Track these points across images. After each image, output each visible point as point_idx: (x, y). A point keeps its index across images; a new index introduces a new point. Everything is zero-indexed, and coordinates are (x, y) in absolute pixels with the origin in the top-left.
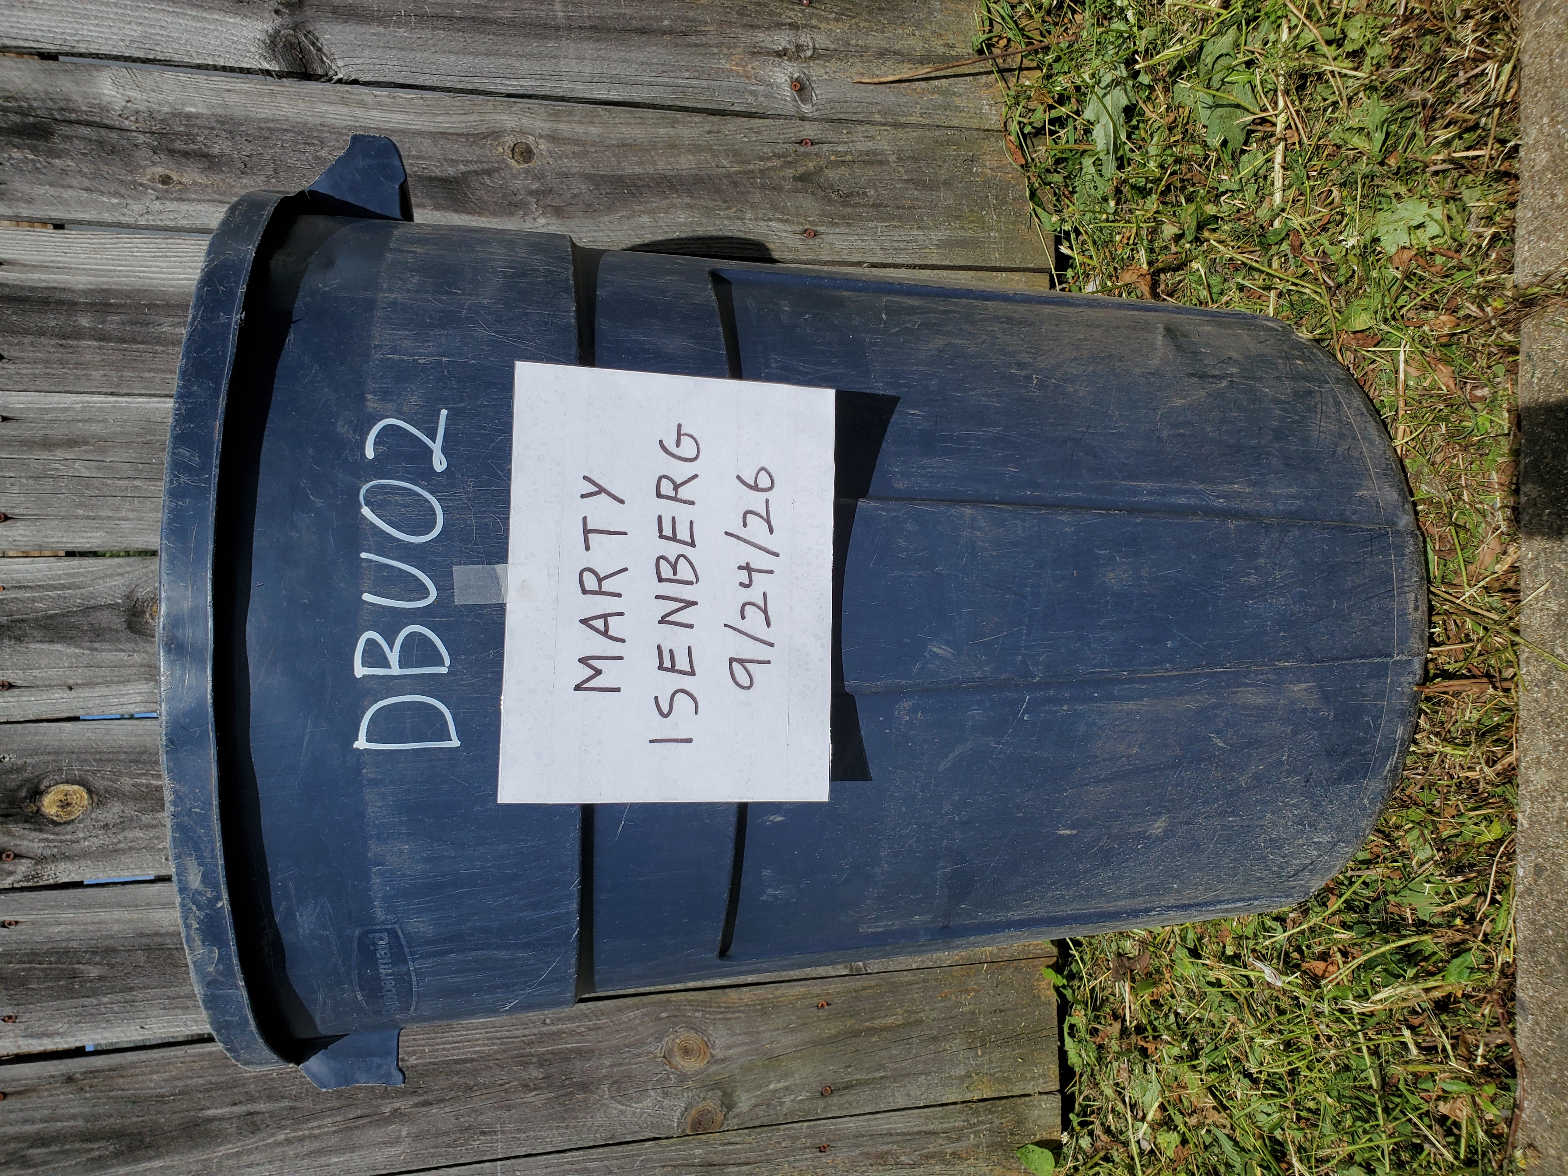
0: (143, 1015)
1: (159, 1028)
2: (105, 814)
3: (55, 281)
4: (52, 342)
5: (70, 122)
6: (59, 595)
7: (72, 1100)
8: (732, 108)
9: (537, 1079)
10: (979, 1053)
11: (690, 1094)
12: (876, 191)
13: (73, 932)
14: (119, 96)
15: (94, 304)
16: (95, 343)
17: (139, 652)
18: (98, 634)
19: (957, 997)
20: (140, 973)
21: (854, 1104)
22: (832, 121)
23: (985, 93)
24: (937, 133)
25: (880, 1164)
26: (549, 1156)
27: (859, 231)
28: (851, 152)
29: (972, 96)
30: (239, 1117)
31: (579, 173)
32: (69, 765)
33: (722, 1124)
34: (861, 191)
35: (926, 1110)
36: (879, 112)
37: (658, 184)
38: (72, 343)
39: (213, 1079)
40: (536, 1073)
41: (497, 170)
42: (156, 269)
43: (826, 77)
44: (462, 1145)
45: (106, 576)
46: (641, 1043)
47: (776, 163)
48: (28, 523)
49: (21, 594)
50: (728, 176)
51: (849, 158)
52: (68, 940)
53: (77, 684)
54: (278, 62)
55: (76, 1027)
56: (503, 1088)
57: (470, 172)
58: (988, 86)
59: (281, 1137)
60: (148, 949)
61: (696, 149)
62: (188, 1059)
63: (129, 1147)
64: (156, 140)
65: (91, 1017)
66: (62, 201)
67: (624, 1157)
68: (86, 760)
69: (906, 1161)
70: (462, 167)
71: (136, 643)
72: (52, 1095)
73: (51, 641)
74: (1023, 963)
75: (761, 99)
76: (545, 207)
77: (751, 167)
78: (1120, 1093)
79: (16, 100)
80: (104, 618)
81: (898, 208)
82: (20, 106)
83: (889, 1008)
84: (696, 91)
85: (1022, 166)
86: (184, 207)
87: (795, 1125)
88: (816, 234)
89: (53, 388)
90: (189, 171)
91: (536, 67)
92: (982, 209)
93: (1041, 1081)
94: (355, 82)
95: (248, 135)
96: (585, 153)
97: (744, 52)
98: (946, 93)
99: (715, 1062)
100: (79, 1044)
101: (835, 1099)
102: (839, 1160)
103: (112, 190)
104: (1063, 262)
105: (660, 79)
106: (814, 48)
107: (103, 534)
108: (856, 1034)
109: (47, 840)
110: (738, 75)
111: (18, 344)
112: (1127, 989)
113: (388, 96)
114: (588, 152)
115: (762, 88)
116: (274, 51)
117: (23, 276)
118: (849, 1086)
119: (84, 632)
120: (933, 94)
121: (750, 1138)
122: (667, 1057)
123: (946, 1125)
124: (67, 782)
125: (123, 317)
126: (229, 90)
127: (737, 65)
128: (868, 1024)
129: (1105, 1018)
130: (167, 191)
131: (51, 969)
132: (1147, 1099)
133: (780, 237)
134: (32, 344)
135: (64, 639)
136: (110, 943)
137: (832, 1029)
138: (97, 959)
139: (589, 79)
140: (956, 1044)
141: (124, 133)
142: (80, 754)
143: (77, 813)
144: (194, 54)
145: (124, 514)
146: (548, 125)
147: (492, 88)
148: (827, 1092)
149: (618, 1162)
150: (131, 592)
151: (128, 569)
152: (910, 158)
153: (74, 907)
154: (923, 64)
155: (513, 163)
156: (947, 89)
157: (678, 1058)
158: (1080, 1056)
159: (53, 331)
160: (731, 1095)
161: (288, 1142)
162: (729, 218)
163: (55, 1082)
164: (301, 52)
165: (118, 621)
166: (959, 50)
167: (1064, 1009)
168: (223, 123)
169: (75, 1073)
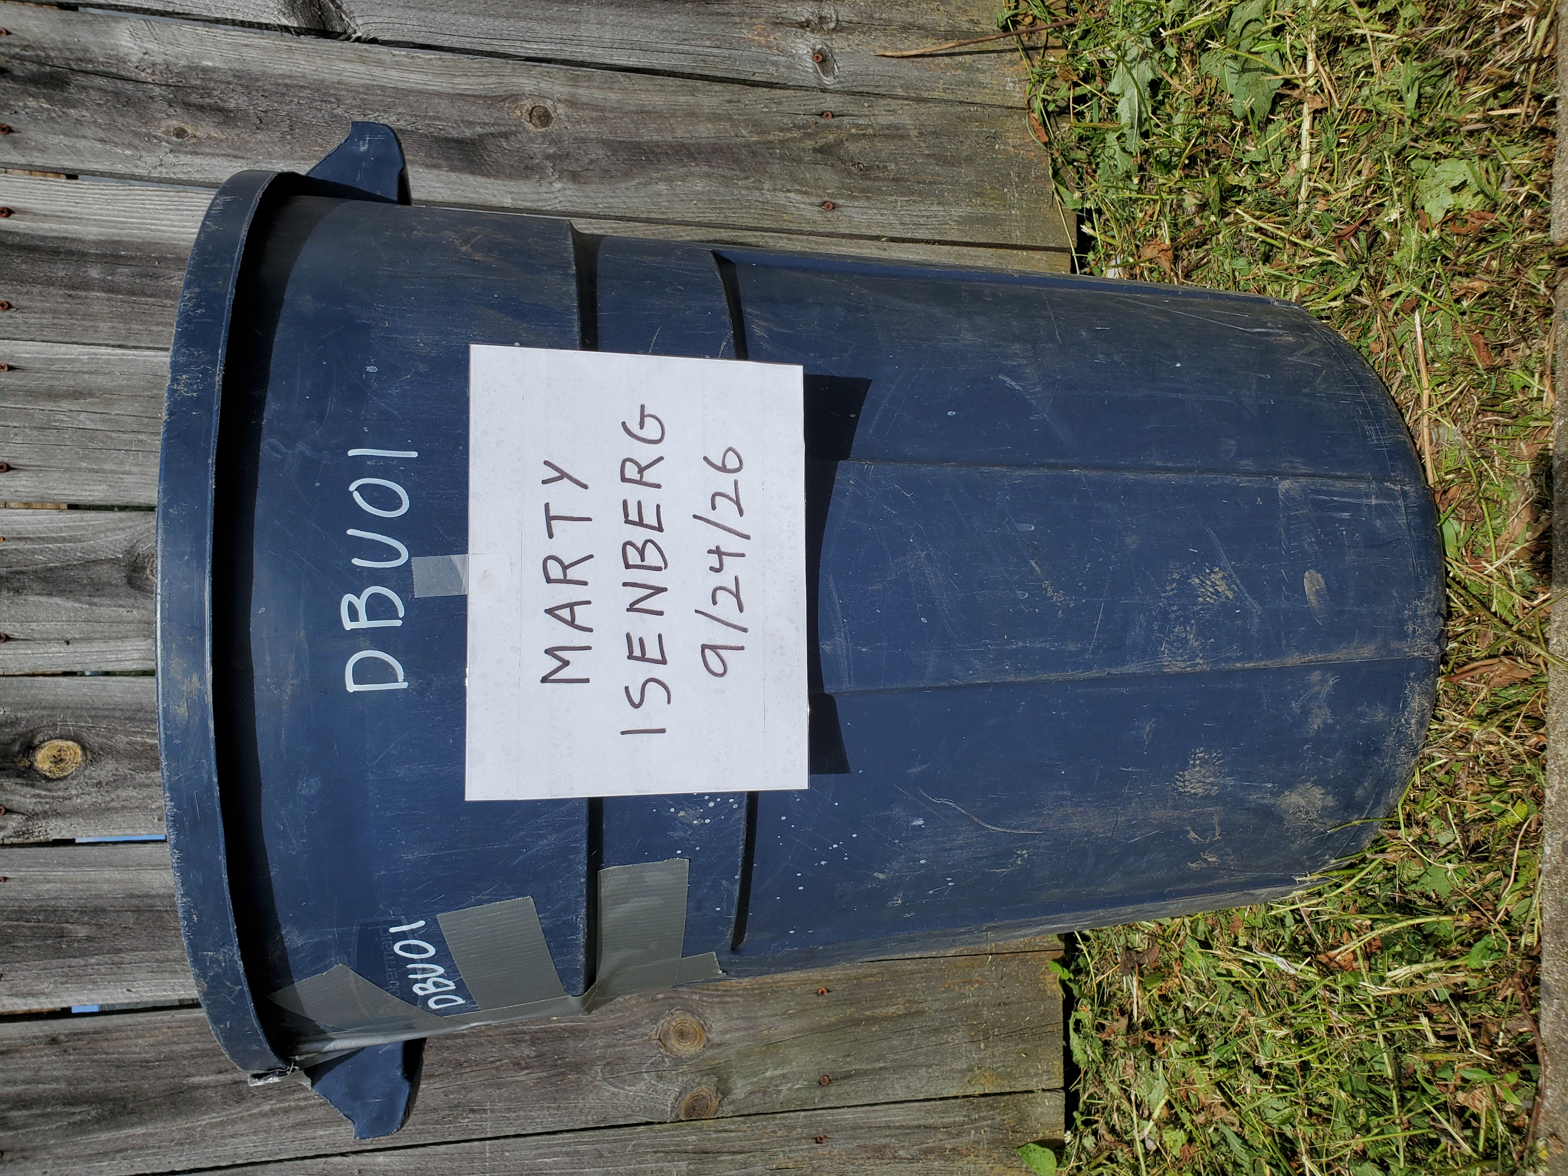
0: (130, 977)
1: (146, 992)
2: (99, 772)
3: (66, 231)
4: (61, 292)
5: (86, 73)
6: (59, 548)
7: (56, 1062)
8: (752, 78)
9: (528, 1057)
10: (982, 1046)
11: (685, 1079)
12: (897, 165)
13: (62, 890)
14: (136, 48)
15: (105, 255)
16: (104, 295)
17: (138, 608)
18: (97, 588)
19: (960, 988)
20: (128, 935)
21: (853, 1095)
22: (853, 93)
23: (1009, 70)
24: (960, 109)
25: (877, 1158)
26: (539, 1138)
27: (878, 205)
28: (871, 126)
29: (996, 73)
30: (224, 1085)
31: (596, 139)
32: (64, 720)
33: (717, 1111)
34: (881, 165)
35: (926, 1103)
36: (901, 86)
37: (677, 152)
38: (80, 293)
39: (200, 1046)
40: (527, 1051)
41: (514, 133)
42: (168, 223)
43: (848, 49)
44: (451, 1122)
45: (108, 530)
46: (636, 1024)
47: (796, 134)
48: (31, 474)
49: (21, 546)
50: (747, 146)
51: (870, 131)
52: (56, 898)
53: (75, 639)
54: (297, 19)
55: (62, 988)
56: (494, 1065)
57: (487, 134)
58: (1012, 63)
59: (266, 1107)
60: (137, 911)
61: (715, 118)
62: (174, 1024)
63: (112, 1112)
64: (172, 92)
65: (79, 978)
66: (76, 151)
67: (615, 1141)
68: (81, 716)
69: (905, 1155)
70: (479, 129)
71: (136, 598)
72: (35, 1057)
73: (50, 594)
74: (1029, 956)
75: (782, 70)
76: (561, 172)
77: (770, 138)
78: (1125, 1091)
79: (34, 49)
80: (104, 572)
81: (919, 182)
82: (37, 56)
83: (891, 997)
84: (717, 59)
85: (1045, 144)
86: (198, 160)
87: (792, 1114)
88: (835, 207)
89: (60, 339)
90: (204, 124)
91: (556, 31)
92: (1004, 186)
93: (1045, 1077)
94: (374, 41)
95: (264, 90)
96: (603, 119)
97: (766, 22)
98: (970, 69)
99: (712, 1046)
100: (64, 1005)
101: (833, 1089)
102: (835, 1152)
103: (126, 142)
104: (1085, 243)
105: (681, 47)
106: (838, 20)
107: (106, 488)
108: (856, 1023)
109: (39, 796)
110: (760, 45)
111: (27, 293)
112: (1135, 983)
113: (407, 56)
114: (606, 118)
115: (783, 59)
116: (293, 8)
117: (34, 225)
118: (848, 1076)
119: (84, 586)
120: (957, 69)
121: (745, 1126)
122: (662, 1040)
123: (946, 1120)
124: (61, 738)
125: (133, 269)
126: (246, 46)
127: (759, 35)
128: (868, 1013)
129: (1112, 1013)
130: (181, 144)
131: (38, 927)
132: (1154, 1096)
133: (798, 209)
134: (40, 294)
135: (62, 593)
136: (98, 902)
137: (831, 1016)
138: (86, 919)
139: (609, 45)
140: (959, 1036)
141: (140, 85)
142: (76, 710)
143: (71, 769)
144: (213, 8)
145: (127, 468)
146: (567, 90)
147: (511, 51)
148: (825, 1081)
149: (609, 1146)
150: (133, 547)
151: (130, 524)
152: (931, 133)
153: (64, 865)
154: (947, 40)
155: (530, 127)
156: (971, 65)
157: (673, 1042)
158: (1085, 1052)
159: (62, 281)
160: (726, 1081)
161: (274, 1112)
162: (747, 188)
163: (40, 1043)
164: (320, 9)
165: (118, 576)
166: (984, 27)
167: (1070, 1004)
168: (240, 78)
169: (59, 1034)
